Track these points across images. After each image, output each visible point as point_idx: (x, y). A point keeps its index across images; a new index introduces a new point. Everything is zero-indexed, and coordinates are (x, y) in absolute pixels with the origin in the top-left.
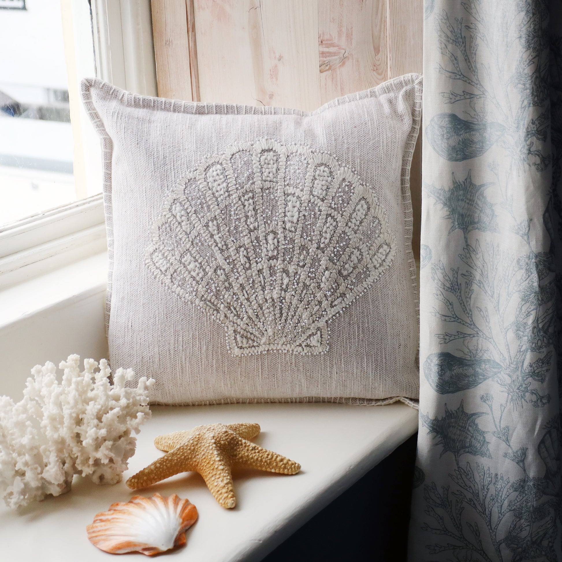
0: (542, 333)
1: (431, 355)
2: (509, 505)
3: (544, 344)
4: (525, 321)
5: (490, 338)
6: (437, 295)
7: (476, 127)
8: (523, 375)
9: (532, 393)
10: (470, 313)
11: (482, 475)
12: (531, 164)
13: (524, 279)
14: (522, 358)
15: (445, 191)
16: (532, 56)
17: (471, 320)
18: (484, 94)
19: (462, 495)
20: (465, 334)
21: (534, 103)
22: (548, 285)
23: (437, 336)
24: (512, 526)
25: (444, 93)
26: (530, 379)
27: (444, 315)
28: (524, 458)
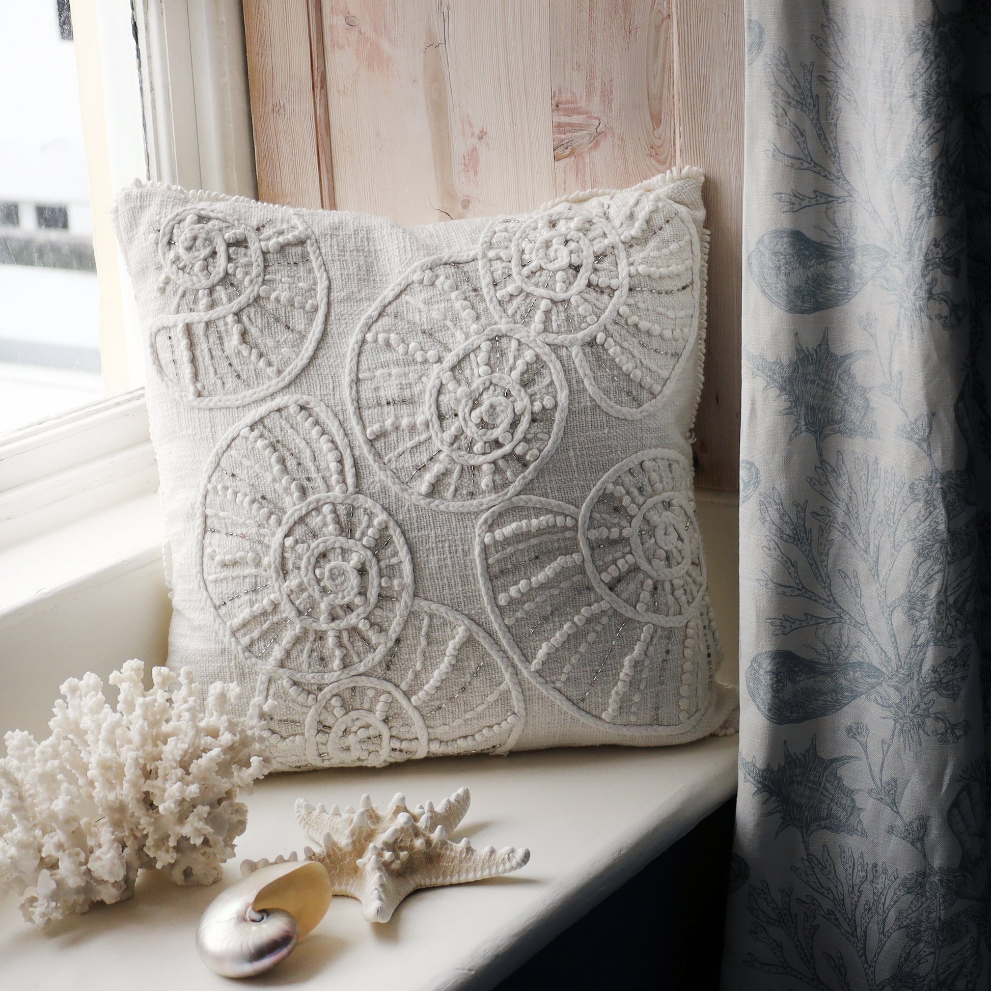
0: (953, 614)
1: (758, 655)
2: (898, 919)
3: (956, 632)
4: (923, 592)
5: (863, 625)
6: (770, 550)
7: (837, 254)
8: (921, 687)
9: (937, 719)
10: (828, 581)
11: (850, 867)
12: (933, 317)
13: (923, 519)
14: (920, 658)
15: (782, 365)
16: (934, 128)
17: (829, 593)
18: (851, 195)
19: (814, 904)
20: (819, 618)
21: (937, 211)
22: (964, 528)
23: (770, 621)
24: (904, 955)
25: (781, 194)
26: (933, 694)
27: (780, 585)
28: (924, 834)
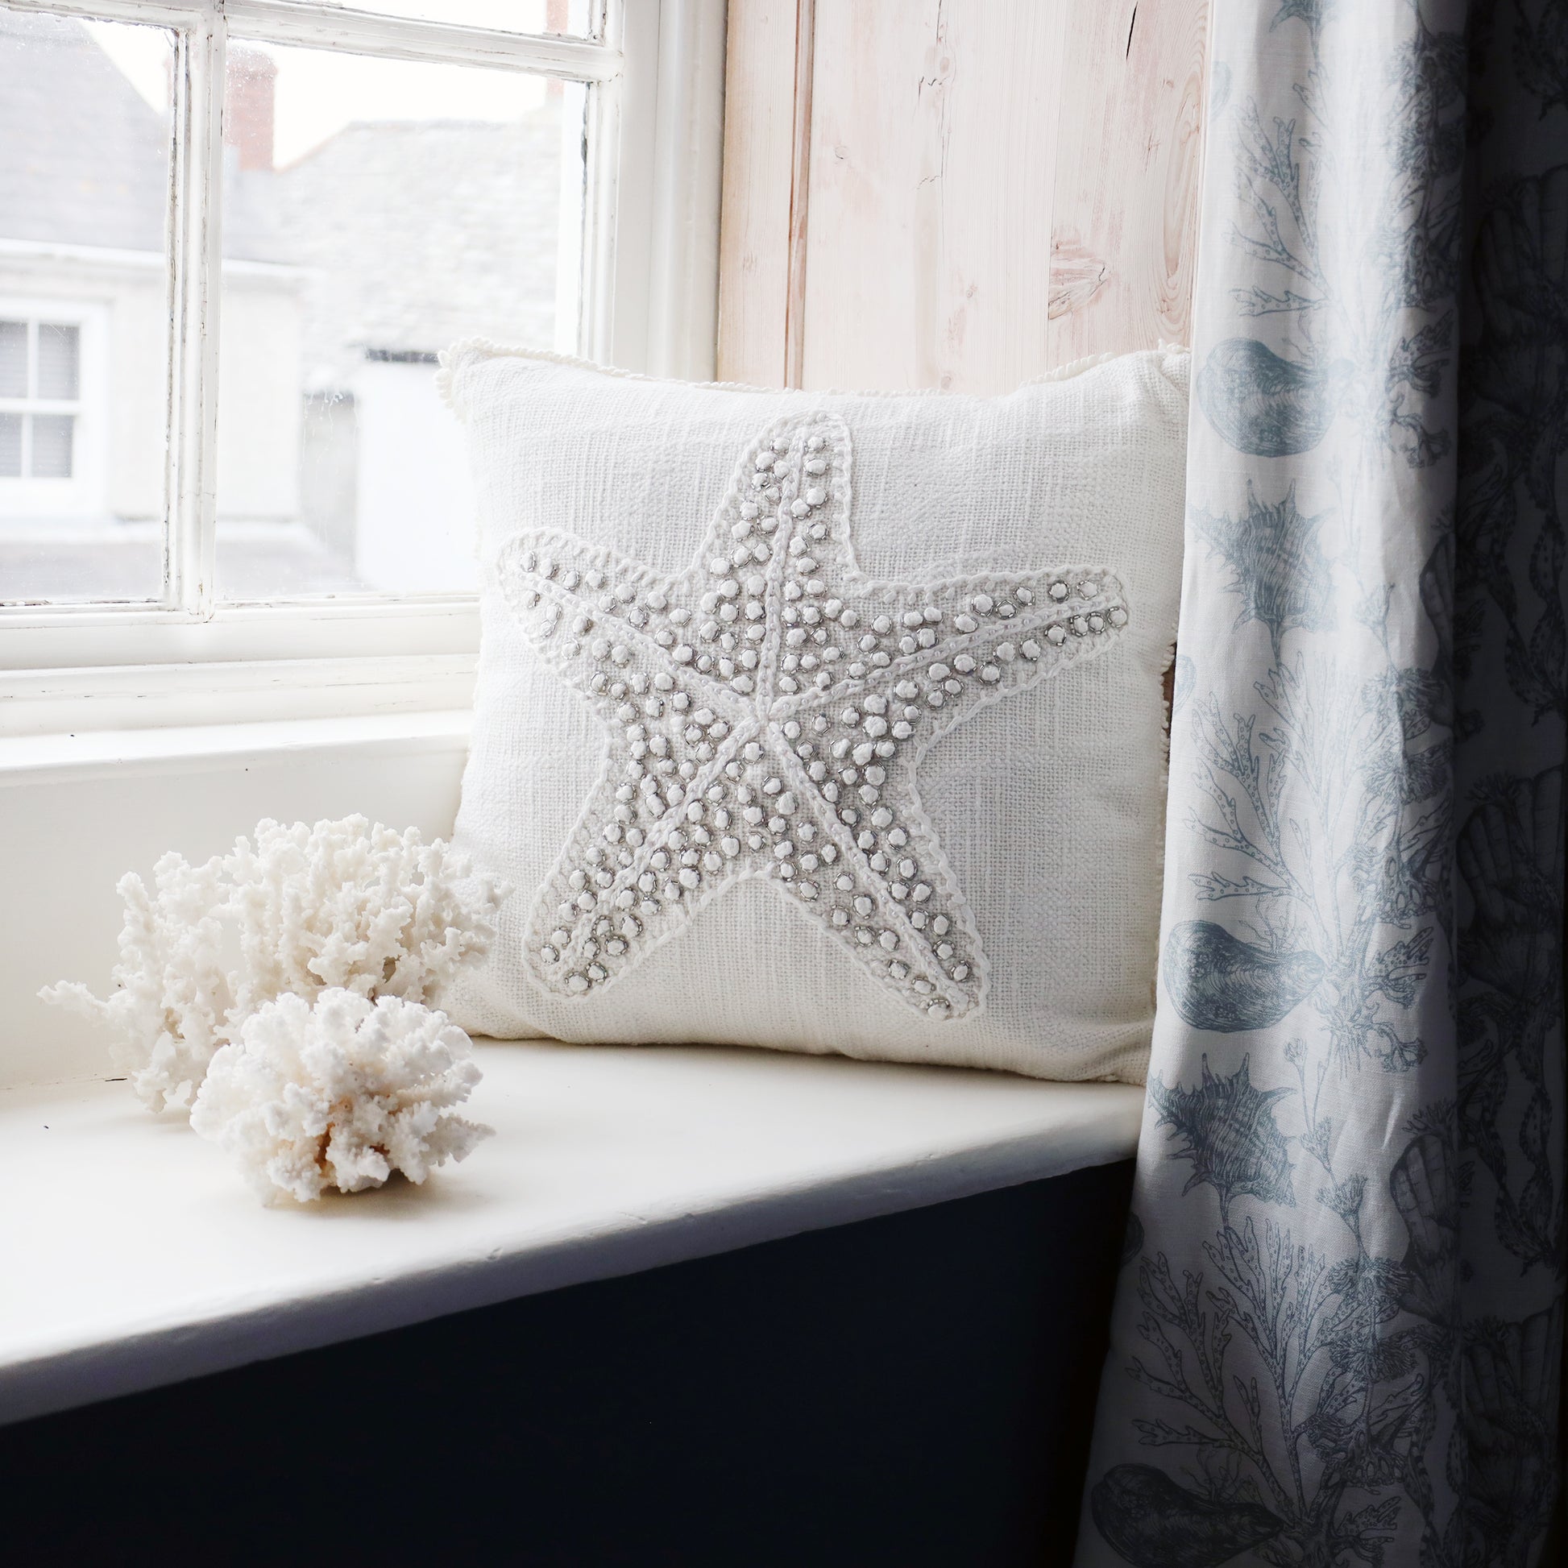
0: (1408, 878)
1: (1178, 925)
2: (1321, 1331)
3: (1411, 906)
4: (1371, 844)
5: (1310, 897)
6: (1200, 778)
7: (1310, 378)
8: (1364, 982)
9: (1382, 1032)
10: (1277, 834)
11: (1275, 1251)
12: (1397, 448)
13: (1374, 737)
14: (1364, 940)
15: (1230, 523)
16: (1409, 187)
17: (1277, 851)
18: (1326, 298)
19: (1228, 1303)
20: (1263, 886)
21: (1408, 300)
22: (1427, 755)
23: (1194, 878)
24: (1326, 1387)
25: (1240, 290)
26: (1378, 995)
27: (1210, 829)
28: (1359, 1204)
